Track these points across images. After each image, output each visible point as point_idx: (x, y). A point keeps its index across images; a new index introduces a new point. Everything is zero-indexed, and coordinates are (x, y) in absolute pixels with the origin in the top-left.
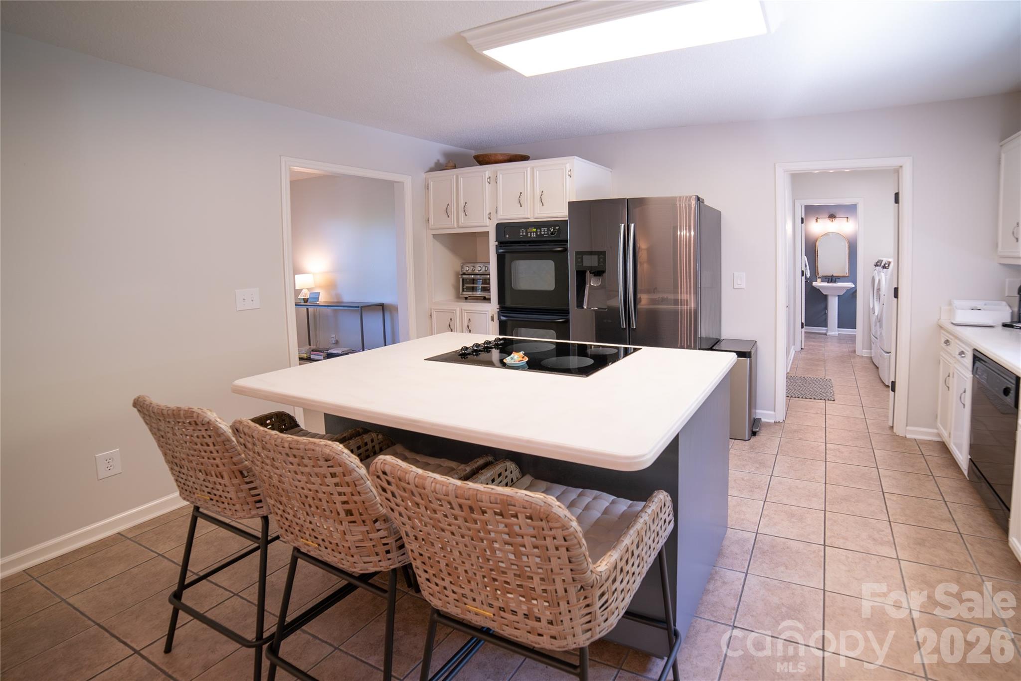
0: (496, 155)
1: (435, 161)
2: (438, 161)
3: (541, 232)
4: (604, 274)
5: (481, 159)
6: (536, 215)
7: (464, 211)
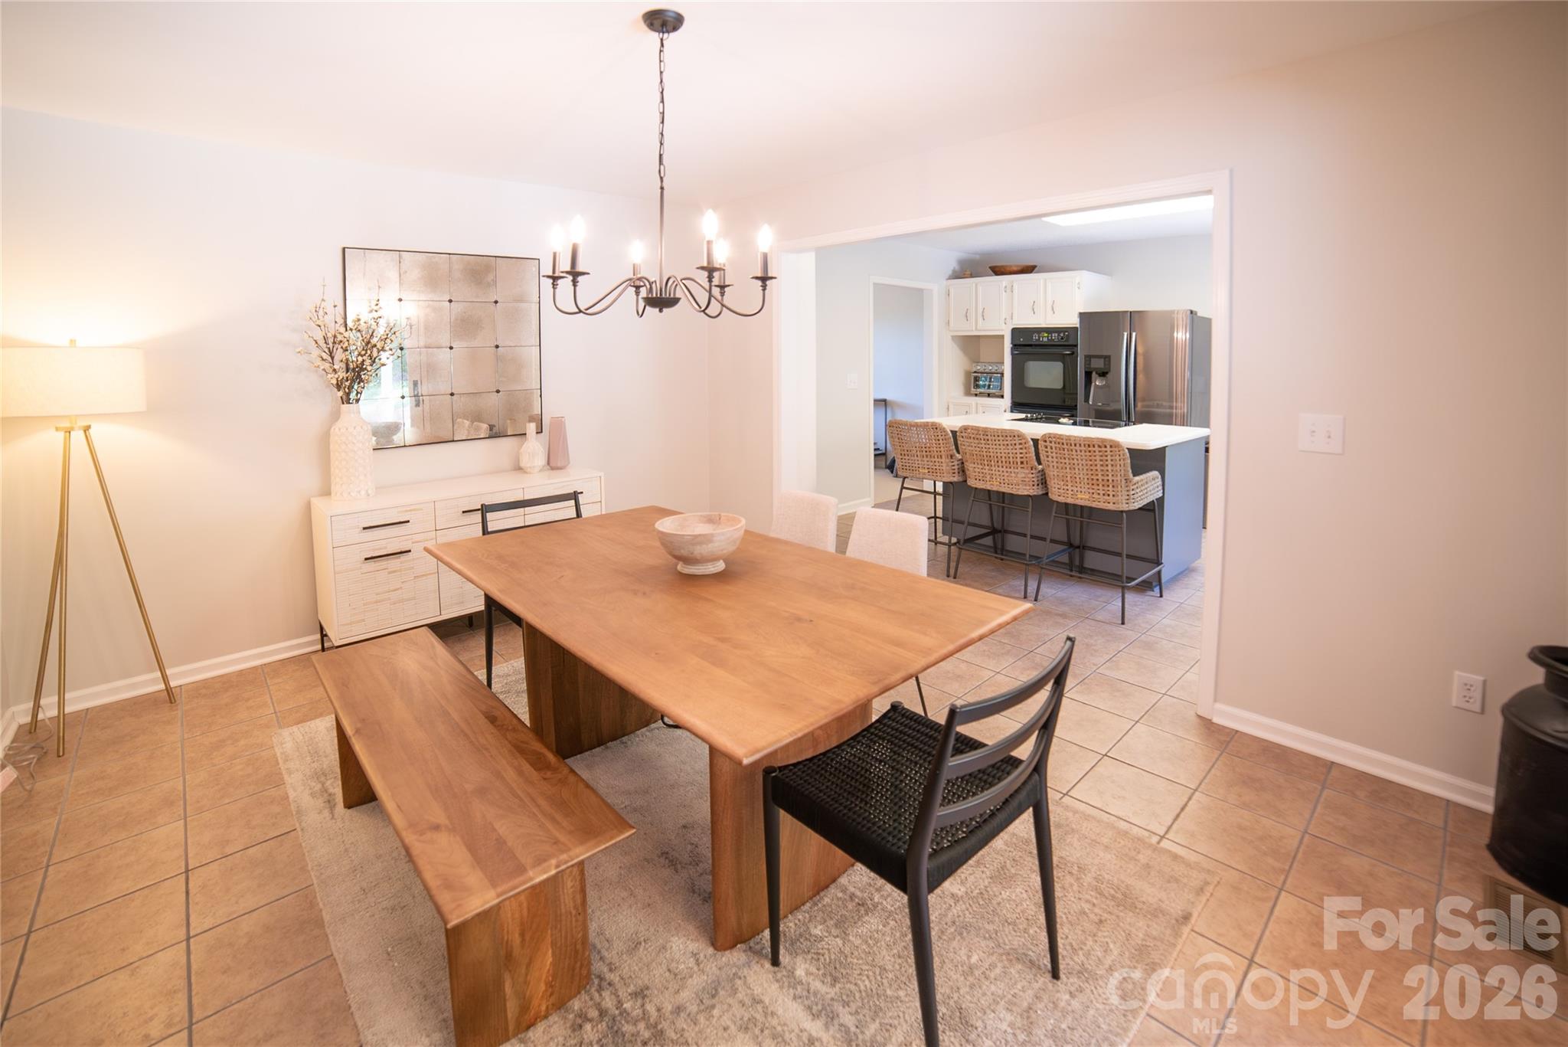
0: (1011, 266)
1: (952, 268)
2: (954, 268)
3: (1052, 337)
4: (1107, 376)
5: (997, 269)
6: (1047, 322)
7: (983, 316)
